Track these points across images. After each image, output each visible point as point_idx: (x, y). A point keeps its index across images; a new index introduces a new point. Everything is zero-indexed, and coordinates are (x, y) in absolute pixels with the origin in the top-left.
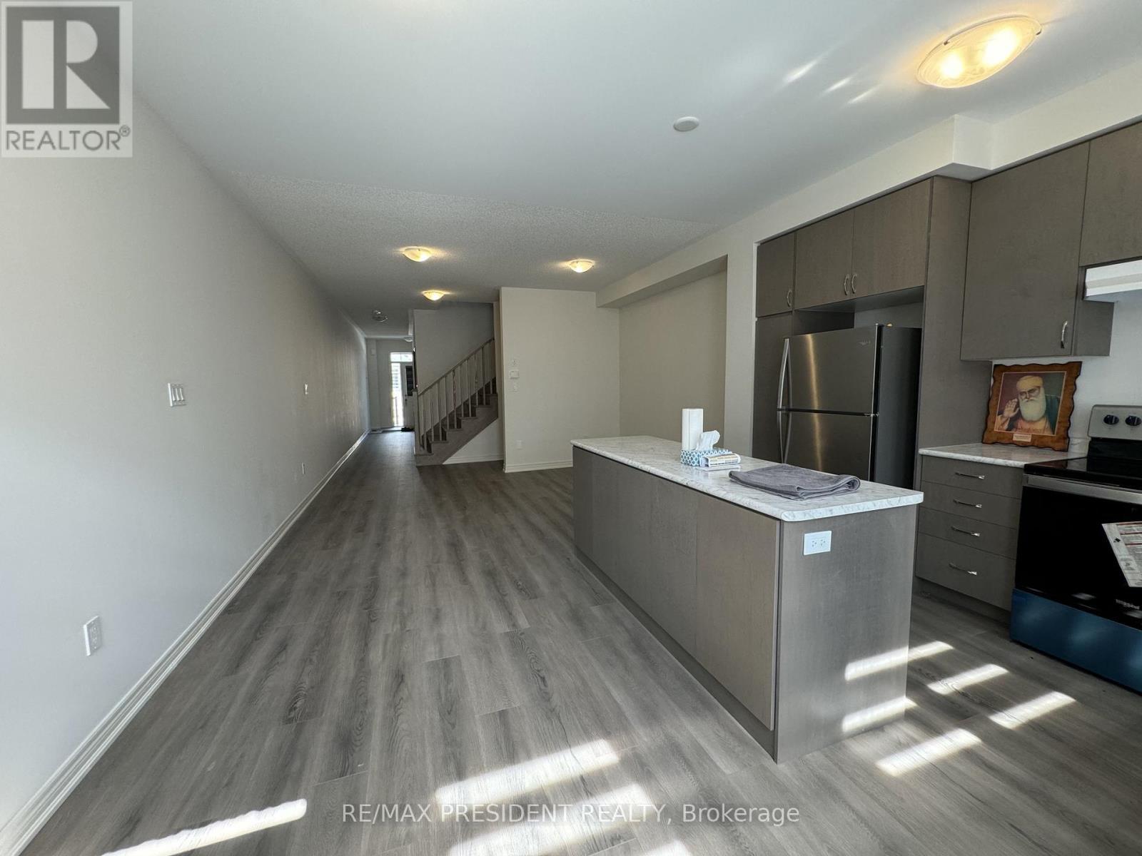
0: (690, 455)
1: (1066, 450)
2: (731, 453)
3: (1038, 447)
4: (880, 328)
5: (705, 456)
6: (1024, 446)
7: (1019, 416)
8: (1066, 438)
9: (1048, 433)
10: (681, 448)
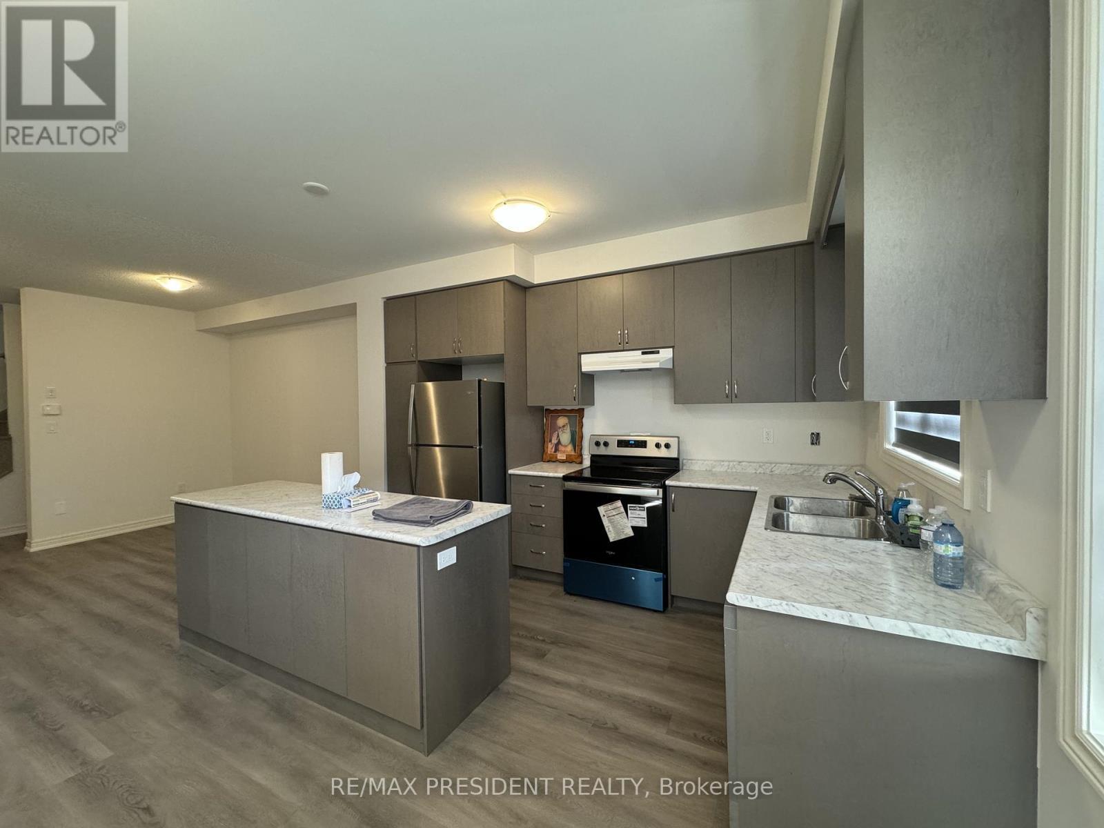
0: (332, 498)
1: (581, 463)
2: (371, 491)
3: (570, 462)
4: (480, 381)
5: (347, 498)
6: (563, 462)
7: (559, 443)
8: (581, 455)
9: (573, 453)
10: (321, 490)
